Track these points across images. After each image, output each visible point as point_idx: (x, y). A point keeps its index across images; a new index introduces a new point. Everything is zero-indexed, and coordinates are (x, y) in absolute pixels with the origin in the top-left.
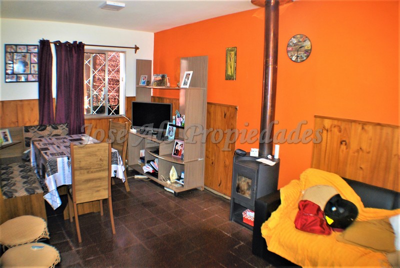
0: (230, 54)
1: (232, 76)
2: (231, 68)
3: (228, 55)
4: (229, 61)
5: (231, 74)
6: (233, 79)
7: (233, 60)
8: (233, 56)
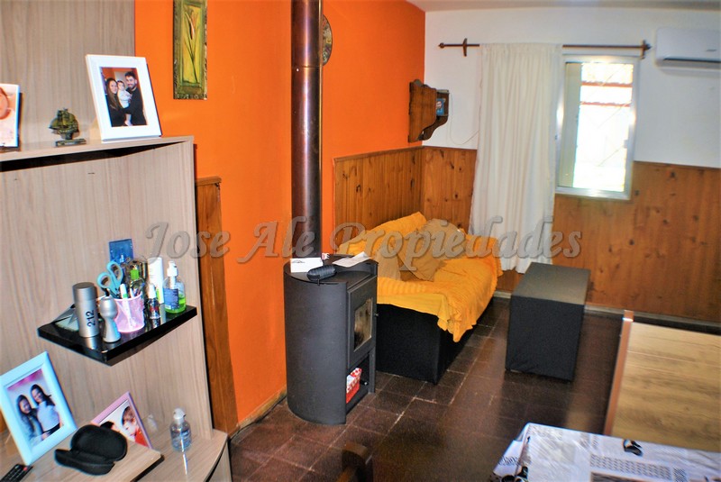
0: (190, 13)
1: (197, 86)
2: (193, 59)
3: (183, 14)
4: (185, 35)
5: (192, 80)
6: (201, 98)
7: (197, 36)
8: (199, 21)
